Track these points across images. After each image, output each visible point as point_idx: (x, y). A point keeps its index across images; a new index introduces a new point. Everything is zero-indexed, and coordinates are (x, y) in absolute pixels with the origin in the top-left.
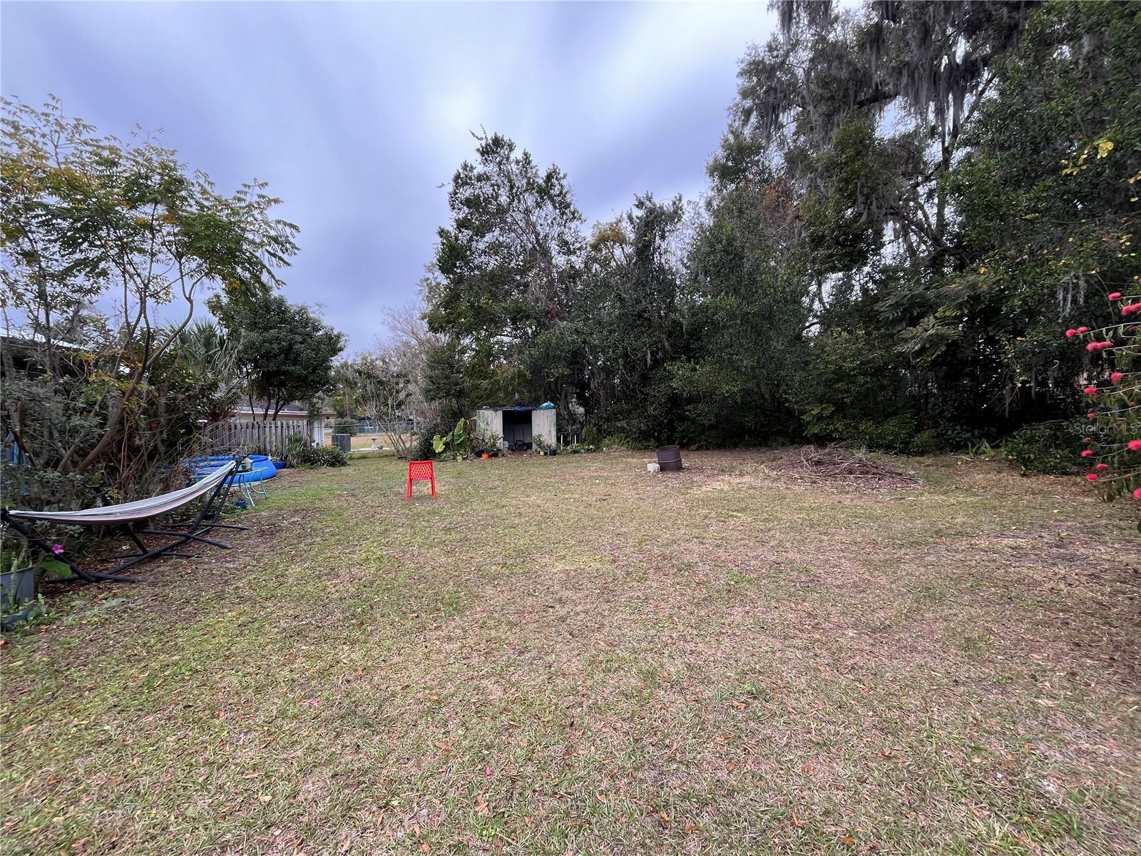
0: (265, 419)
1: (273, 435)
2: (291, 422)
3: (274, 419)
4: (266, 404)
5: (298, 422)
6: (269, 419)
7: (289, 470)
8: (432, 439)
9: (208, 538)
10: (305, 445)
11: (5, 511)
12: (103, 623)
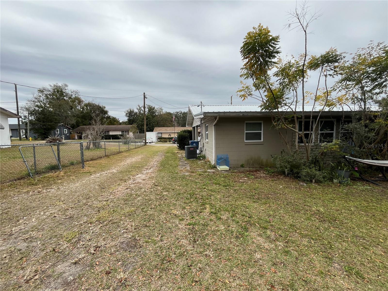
11: (345, 156)
12: (363, 191)
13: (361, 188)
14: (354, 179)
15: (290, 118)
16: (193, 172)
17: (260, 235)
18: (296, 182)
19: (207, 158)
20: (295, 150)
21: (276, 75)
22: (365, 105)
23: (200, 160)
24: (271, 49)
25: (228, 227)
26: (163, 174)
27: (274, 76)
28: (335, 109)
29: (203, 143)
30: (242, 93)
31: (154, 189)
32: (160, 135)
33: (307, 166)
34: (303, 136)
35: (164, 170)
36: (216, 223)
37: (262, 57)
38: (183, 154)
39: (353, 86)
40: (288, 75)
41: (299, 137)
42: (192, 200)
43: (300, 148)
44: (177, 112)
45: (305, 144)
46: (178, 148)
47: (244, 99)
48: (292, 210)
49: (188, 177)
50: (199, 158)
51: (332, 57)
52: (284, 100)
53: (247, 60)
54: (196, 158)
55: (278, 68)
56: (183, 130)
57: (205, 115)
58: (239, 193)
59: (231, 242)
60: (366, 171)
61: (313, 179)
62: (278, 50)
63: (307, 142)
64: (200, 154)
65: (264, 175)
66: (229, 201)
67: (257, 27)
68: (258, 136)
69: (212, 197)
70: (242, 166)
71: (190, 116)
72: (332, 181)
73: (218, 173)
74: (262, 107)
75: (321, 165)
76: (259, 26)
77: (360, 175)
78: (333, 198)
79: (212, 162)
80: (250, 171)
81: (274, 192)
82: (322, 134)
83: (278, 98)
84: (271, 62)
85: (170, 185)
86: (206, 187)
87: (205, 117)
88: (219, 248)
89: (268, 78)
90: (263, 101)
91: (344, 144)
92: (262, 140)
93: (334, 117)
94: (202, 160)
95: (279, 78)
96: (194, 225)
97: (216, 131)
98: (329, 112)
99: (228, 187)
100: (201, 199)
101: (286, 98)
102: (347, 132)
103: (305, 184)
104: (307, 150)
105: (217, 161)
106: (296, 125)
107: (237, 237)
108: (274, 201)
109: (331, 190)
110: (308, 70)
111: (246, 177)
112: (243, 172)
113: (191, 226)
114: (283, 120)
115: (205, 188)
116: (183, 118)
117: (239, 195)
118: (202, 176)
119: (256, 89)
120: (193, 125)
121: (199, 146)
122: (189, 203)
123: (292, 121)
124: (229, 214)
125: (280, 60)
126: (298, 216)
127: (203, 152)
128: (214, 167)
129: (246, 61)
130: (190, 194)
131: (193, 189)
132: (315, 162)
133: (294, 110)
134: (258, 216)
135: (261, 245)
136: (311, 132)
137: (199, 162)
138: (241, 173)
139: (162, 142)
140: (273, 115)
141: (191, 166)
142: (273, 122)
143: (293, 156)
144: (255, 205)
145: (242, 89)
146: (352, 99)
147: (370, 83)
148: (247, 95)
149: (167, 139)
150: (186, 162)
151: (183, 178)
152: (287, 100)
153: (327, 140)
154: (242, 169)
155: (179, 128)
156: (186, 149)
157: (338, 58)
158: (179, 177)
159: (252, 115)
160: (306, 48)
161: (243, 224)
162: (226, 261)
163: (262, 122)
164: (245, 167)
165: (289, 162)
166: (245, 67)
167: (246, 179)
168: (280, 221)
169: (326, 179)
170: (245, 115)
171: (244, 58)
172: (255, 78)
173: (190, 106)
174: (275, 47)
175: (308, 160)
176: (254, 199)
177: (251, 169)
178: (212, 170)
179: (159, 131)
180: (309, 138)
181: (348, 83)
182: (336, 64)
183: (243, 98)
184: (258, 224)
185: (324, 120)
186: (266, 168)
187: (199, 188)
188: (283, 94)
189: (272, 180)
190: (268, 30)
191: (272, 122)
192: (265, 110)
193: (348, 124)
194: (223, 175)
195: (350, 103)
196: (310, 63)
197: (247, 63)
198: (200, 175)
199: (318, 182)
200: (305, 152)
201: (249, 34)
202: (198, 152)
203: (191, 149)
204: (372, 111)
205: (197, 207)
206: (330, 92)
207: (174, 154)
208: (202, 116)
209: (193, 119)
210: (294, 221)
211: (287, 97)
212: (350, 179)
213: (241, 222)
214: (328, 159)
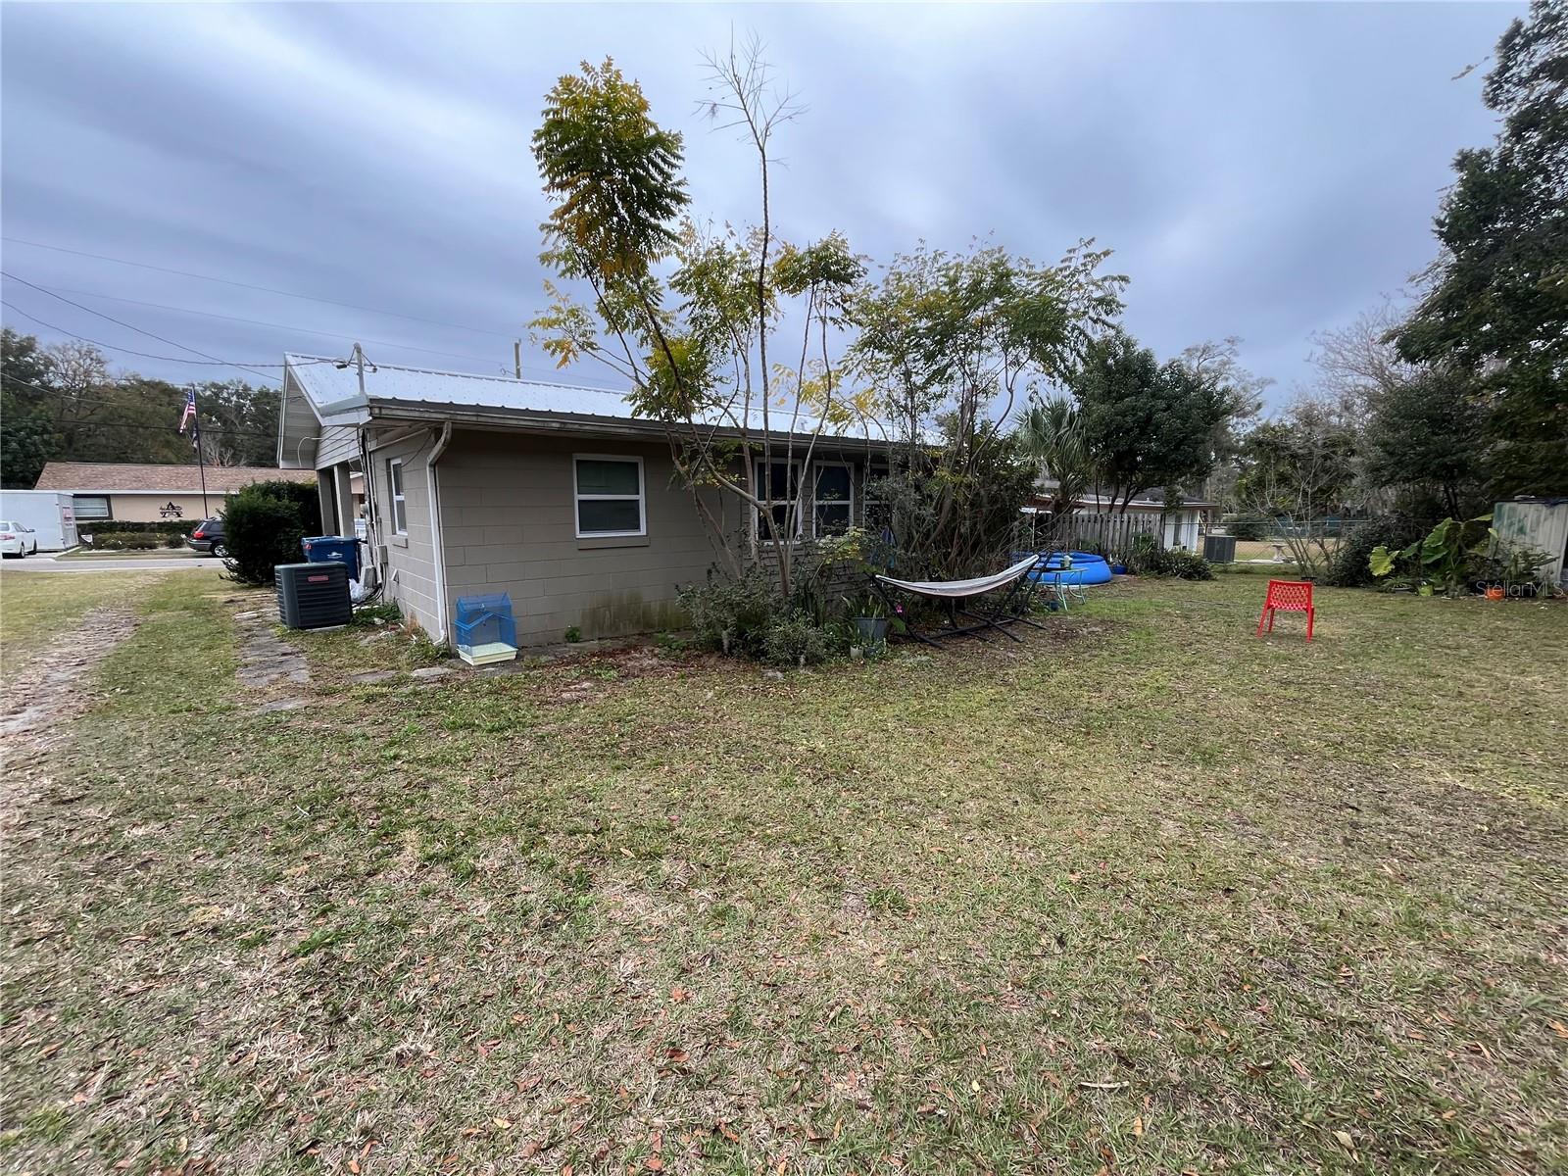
0: (1111, 511)
1: (1115, 533)
2: (1140, 517)
3: (1122, 512)
4: (1113, 492)
5: (1149, 516)
6: (1116, 511)
7: (1128, 577)
8: (1369, 550)
9: (1009, 630)
10: (1154, 547)
11: (874, 574)
12: (912, 670)
13: (910, 662)
14: (895, 640)
15: (728, 452)
16: (329, 693)
17: (637, 888)
18: (754, 671)
19: (407, 618)
20: (748, 565)
21: (680, 284)
22: (914, 428)
23: (371, 627)
24: (654, 179)
25: (508, 896)
26: (122, 728)
27: (672, 286)
28: (852, 432)
29: (384, 550)
30: (556, 334)
31: (52, 823)
32: (95, 510)
33: (784, 615)
34: (770, 512)
35: (135, 705)
36: (450, 898)
37: (623, 200)
38: (267, 605)
39: (888, 367)
40: (716, 293)
41: (759, 518)
42: (320, 828)
43: (765, 555)
44: (214, 385)
45: (776, 543)
46: (233, 579)
47: (565, 359)
48: (742, 768)
49: (296, 723)
50: (365, 623)
51: (837, 263)
52: (707, 385)
53: (567, 195)
54: (349, 620)
55: (684, 260)
56: (261, 481)
57: (377, 411)
58: (559, 748)
59: (522, 955)
60: (919, 615)
61: (801, 653)
62: (681, 189)
63: (782, 536)
64: (369, 599)
65: (654, 661)
66: (512, 790)
67: (598, 70)
68: (626, 516)
69: (435, 791)
70: (572, 637)
71: (294, 410)
72: (848, 653)
73: (463, 679)
74: (638, 403)
75: (821, 606)
76: (607, 66)
77: (907, 628)
78: (848, 705)
79: (432, 634)
80: (602, 654)
81: (687, 719)
82: (820, 508)
83: (688, 373)
84: (656, 228)
85: (175, 782)
86: (404, 752)
87: (377, 422)
88: (465, 999)
89: (652, 293)
90: (637, 377)
91: (870, 540)
92: (643, 532)
93: (849, 457)
94: (383, 627)
95: (690, 298)
96: (332, 943)
97: (444, 490)
98: (836, 439)
99: (509, 733)
100: (376, 809)
101: (715, 379)
102: (877, 502)
103: (779, 675)
104: (782, 562)
105: (458, 628)
106: (750, 476)
107: (548, 925)
108: (686, 748)
109: (844, 680)
110: (777, 292)
111: (587, 680)
112: (574, 660)
113: (315, 957)
114: (708, 456)
115: (396, 757)
116: (261, 423)
117: (558, 756)
118: (383, 704)
119: (610, 328)
120: (321, 459)
121: (364, 562)
122: (307, 843)
123: (737, 465)
124: (515, 841)
125: (690, 231)
126: (759, 784)
127: (387, 593)
128: (447, 654)
129: (562, 200)
130: (312, 803)
131: (332, 773)
132: (805, 599)
133: (742, 426)
134: (631, 819)
135: (638, 924)
136: (792, 502)
137: (366, 641)
138: (568, 664)
139: (115, 547)
140: (673, 435)
141: (316, 666)
142: (677, 462)
143: (744, 584)
144: (621, 780)
145: (554, 316)
146: (888, 405)
147: (922, 362)
148: (575, 344)
149: (153, 530)
150: (287, 647)
151: (269, 729)
152: (717, 383)
153: (834, 528)
154: (572, 649)
155: (234, 470)
156: (281, 579)
157: (850, 271)
158: (240, 730)
159: (597, 429)
160: (766, 210)
161: (573, 865)
162: (496, 1042)
163: (639, 460)
164: (587, 638)
165: (732, 606)
166: (558, 222)
167: (586, 685)
168: (703, 815)
169: (832, 650)
170: (571, 426)
171: (552, 182)
172: (603, 280)
173: (291, 360)
174: (668, 177)
175: (787, 594)
176: (615, 757)
177: (608, 643)
178: (438, 670)
179: (84, 486)
180: (786, 522)
181: (878, 355)
182: (848, 289)
183: (559, 356)
184: (629, 848)
185: (823, 463)
186: (660, 636)
187: (361, 764)
188: (704, 364)
189: (682, 677)
190: (640, 98)
191: (674, 463)
192: (649, 415)
193: (880, 478)
194: (489, 683)
195: (884, 416)
196: (781, 267)
197: (567, 209)
198: (370, 699)
199: (814, 661)
200: (778, 569)
201: (567, 83)
202: (357, 589)
203: (311, 579)
204: (926, 446)
205: (351, 854)
206: (838, 378)
207: (205, 610)
208: (364, 417)
209: (319, 430)
210: (746, 803)
211: (716, 374)
212: (888, 641)
213: (562, 862)
214: (838, 588)
